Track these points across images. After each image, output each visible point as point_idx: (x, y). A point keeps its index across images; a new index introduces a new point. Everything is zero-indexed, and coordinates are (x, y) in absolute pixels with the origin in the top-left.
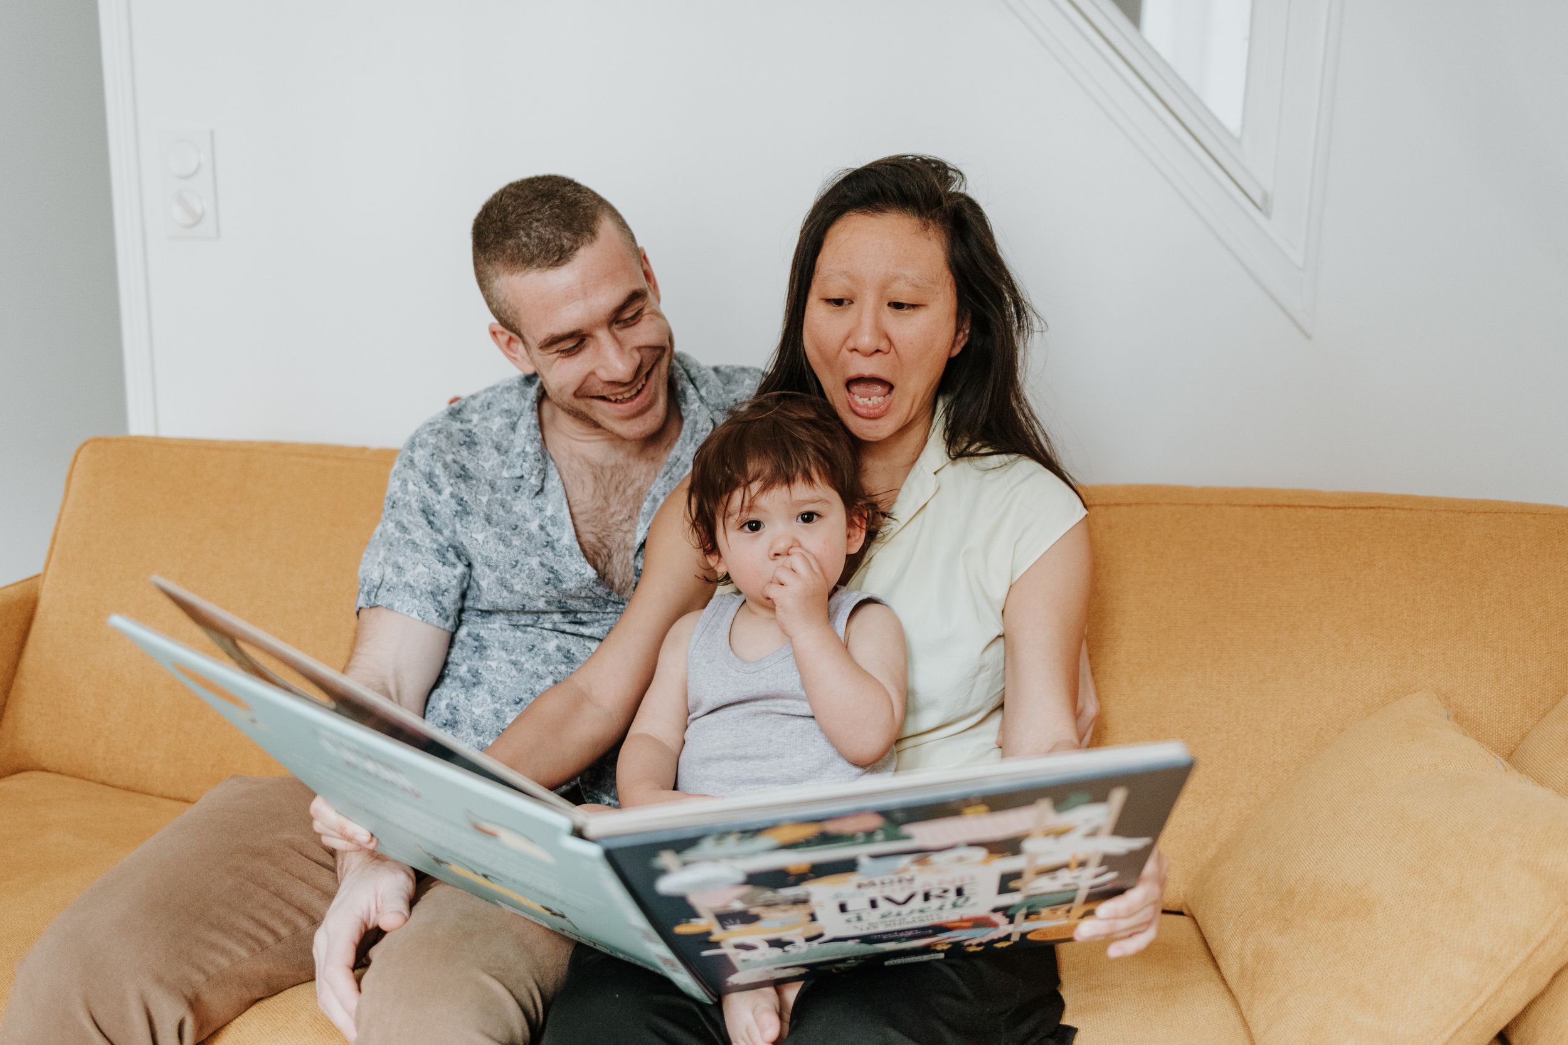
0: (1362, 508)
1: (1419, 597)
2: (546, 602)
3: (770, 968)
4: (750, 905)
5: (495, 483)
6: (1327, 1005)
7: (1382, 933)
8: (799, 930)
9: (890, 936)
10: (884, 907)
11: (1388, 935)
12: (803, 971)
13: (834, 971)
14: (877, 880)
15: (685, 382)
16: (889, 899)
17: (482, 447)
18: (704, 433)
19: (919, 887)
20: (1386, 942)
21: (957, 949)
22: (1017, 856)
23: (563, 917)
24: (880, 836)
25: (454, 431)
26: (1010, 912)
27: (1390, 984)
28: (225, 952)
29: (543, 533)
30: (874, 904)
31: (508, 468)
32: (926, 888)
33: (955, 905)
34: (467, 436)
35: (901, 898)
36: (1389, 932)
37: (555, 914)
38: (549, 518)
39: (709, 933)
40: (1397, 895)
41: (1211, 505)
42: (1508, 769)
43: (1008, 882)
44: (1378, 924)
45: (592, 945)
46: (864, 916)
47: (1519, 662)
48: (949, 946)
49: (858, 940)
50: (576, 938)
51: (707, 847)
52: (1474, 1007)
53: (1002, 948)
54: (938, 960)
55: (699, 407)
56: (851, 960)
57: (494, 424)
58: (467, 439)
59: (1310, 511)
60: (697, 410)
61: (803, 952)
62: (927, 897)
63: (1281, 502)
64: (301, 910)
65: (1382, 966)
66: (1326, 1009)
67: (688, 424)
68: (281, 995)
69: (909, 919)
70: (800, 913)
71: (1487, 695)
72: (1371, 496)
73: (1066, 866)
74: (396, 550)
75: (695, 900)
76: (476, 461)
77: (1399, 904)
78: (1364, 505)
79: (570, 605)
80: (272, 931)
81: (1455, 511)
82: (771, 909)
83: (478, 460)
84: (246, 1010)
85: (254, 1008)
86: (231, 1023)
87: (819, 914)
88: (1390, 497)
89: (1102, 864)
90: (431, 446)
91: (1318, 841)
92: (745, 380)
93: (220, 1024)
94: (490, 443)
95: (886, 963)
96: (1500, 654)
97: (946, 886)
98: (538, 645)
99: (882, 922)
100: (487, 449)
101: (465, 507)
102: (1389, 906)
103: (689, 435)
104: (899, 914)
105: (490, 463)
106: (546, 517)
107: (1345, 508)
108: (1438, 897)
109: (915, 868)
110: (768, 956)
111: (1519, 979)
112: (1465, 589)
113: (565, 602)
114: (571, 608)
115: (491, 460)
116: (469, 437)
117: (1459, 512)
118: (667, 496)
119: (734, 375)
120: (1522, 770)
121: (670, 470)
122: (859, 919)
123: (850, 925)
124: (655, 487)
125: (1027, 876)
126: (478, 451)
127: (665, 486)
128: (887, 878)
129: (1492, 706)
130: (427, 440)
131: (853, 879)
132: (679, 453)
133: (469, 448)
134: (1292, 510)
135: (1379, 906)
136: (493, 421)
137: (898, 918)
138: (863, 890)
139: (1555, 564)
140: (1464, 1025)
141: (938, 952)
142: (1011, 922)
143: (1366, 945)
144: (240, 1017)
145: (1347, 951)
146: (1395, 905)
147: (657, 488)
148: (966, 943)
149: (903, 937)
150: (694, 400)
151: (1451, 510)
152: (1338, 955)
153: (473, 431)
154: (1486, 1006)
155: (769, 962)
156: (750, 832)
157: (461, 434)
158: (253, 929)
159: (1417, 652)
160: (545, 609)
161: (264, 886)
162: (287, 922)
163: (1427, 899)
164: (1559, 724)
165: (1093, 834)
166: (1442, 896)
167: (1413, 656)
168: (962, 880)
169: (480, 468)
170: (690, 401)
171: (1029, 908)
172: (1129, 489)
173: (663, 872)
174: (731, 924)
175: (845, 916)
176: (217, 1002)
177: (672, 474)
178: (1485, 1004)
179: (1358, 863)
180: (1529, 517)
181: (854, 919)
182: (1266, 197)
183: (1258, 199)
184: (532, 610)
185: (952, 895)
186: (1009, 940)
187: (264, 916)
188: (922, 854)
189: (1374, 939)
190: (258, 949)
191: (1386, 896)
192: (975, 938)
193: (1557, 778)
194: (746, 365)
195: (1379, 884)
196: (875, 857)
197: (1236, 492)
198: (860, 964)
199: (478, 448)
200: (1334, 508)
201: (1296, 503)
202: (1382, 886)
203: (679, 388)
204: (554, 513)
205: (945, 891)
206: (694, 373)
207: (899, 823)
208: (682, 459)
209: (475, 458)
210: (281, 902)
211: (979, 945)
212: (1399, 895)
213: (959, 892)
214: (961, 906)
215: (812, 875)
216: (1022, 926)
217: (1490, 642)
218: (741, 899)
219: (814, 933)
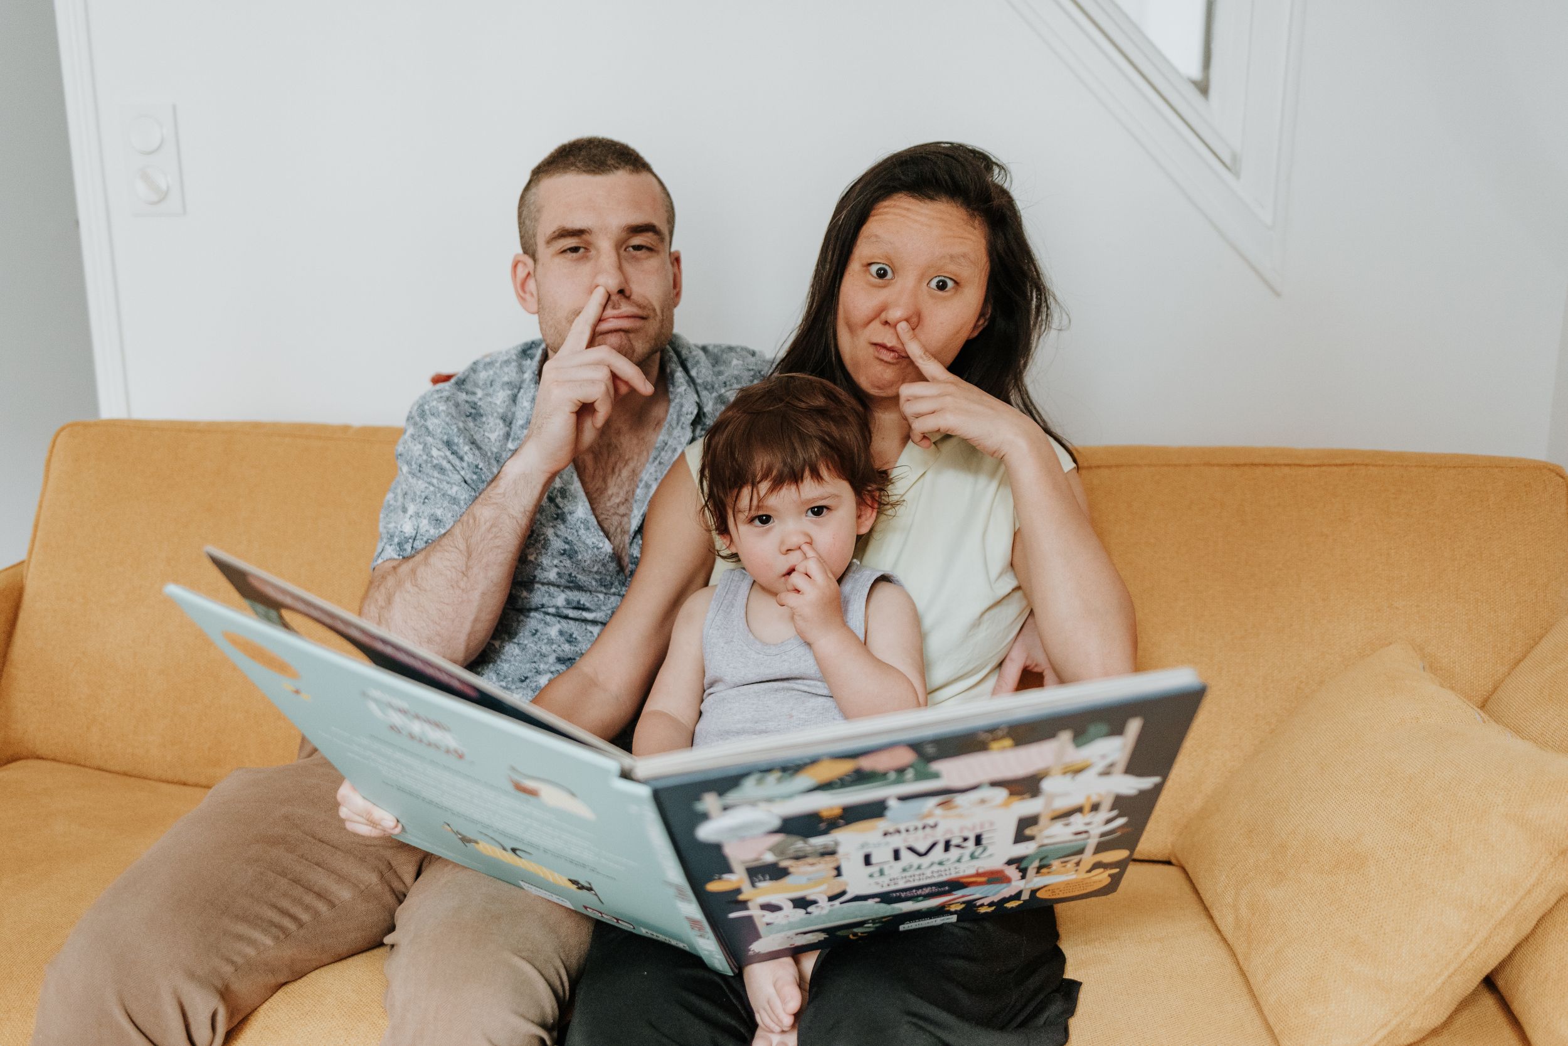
0: (1336, 465)
1: (1393, 551)
2: (558, 573)
3: (791, 933)
4: (781, 858)
5: (501, 456)
6: (1325, 956)
7: (1375, 886)
8: (823, 887)
9: (908, 894)
10: (907, 857)
11: (1381, 888)
12: (822, 936)
13: (851, 936)
14: (902, 827)
15: (673, 365)
16: (911, 849)
17: (487, 419)
18: (689, 416)
19: (940, 836)
20: (1380, 894)
21: (969, 910)
22: (1035, 798)
23: (590, 889)
24: (910, 774)
25: (460, 402)
26: (1023, 865)
27: (1385, 934)
28: (251, 942)
29: (552, 506)
30: (897, 855)
31: (513, 440)
32: (948, 837)
33: (973, 857)
34: (472, 407)
35: (922, 848)
36: (1382, 884)
37: (581, 888)
38: (558, 491)
39: (738, 891)
40: (1389, 848)
41: (1190, 465)
42: (1486, 720)
43: (1024, 830)
44: (1371, 877)
45: (614, 922)
46: (886, 868)
47: (1490, 612)
48: (963, 906)
49: (878, 900)
50: (597, 916)
51: (749, 787)
52: (1465, 953)
53: (1012, 908)
54: (952, 924)
55: (685, 390)
56: (869, 923)
57: (498, 399)
58: (473, 411)
59: (1286, 470)
60: (683, 393)
61: (827, 914)
62: (947, 846)
63: (1257, 461)
64: (319, 895)
65: (1376, 917)
66: (1323, 959)
67: (674, 407)
68: (304, 979)
69: (928, 873)
70: (825, 867)
71: (1460, 645)
72: (1344, 453)
73: (1079, 810)
74: (433, 503)
75: (730, 851)
76: (482, 433)
77: (1391, 857)
78: (1338, 462)
79: (580, 580)
80: (294, 918)
81: (1426, 466)
82: (800, 862)
83: (484, 431)
84: (272, 996)
85: (280, 993)
86: (258, 1009)
87: (844, 870)
88: (1363, 453)
89: (1112, 809)
90: (443, 414)
91: (1307, 795)
92: (732, 360)
93: (249, 1010)
94: (495, 414)
95: (902, 928)
96: (1472, 606)
97: (966, 834)
98: (541, 630)
99: (902, 878)
100: (492, 419)
101: (480, 475)
102: (1382, 859)
103: (676, 419)
104: (919, 868)
105: (496, 434)
106: (555, 489)
107: (1320, 466)
108: (1428, 850)
109: (939, 811)
110: (792, 919)
111: (1507, 926)
112: (1437, 542)
113: (575, 577)
114: (580, 583)
115: (497, 430)
116: (474, 408)
117: (1430, 467)
118: (659, 481)
119: (722, 355)
120: (1497, 721)
121: (659, 455)
122: (882, 873)
123: (872, 881)
124: (646, 474)
125: (1043, 821)
126: (484, 423)
127: (656, 471)
128: (911, 825)
129: (1465, 655)
130: (438, 408)
131: (881, 825)
132: (666, 438)
133: (475, 420)
134: (1268, 469)
135: (1371, 860)
136: (497, 396)
137: (918, 872)
138: (889, 838)
139: (1523, 516)
140: (1455, 971)
141: (952, 913)
142: (1023, 877)
143: (1360, 898)
144: (267, 1003)
145: (1342, 903)
146: (1387, 858)
147: (648, 475)
148: (979, 903)
149: (920, 896)
150: (681, 383)
151: (1422, 466)
152: (1333, 907)
153: (479, 404)
154: (1476, 953)
155: (791, 926)
156: (791, 769)
157: (467, 405)
158: (276, 917)
159: (1392, 605)
160: (555, 581)
161: (283, 874)
162: (307, 908)
163: (1418, 852)
164: (1532, 674)
165: (1106, 773)
166: (1433, 849)
167: (1388, 609)
168: (982, 826)
169: (486, 440)
170: (677, 384)
171: (1041, 860)
172: (1111, 451)
173: (704, 817)
174: (760, 881)
175: (870, 869)
176: (243, 988)
177: (661, 459)
178: (1475, 950)
179: (1348, 817)
180: (1497, 470)
181: (877, 874)
182: (1235, 157)
183: (1227, 159)
184: (542, 581)
185: (971, 843)
186: (1019, 899)
187: (285, 904)
188: (947, 793)
189: (1368, 891)
190: (282, 936)
191: (1378, 849)
192: (986, 896)
193: (1533, 727)
194: (733, 343)
195: (1371, 838)
196: (903, 798)
197: (1213, 451)
198: (877, 928)
199: (484, 419)
200: (1310, 466)
201: (1273, 462)
202: (1373, 840)
203: (668, 370)
204: (563, 485)
205: (965, 839)
206: (686, 354)
207: (930, 759)
208: (669, 443)
209: (481, 430)
210: (301, 889)
211: (991, 905)
212: (1391, 848)
213: (978, 840)
214: (977, 858)
215: (842, 821)
216: (1035, 881)
217: (1462, 593)
218: (772, 849)
219: (837, 891)
